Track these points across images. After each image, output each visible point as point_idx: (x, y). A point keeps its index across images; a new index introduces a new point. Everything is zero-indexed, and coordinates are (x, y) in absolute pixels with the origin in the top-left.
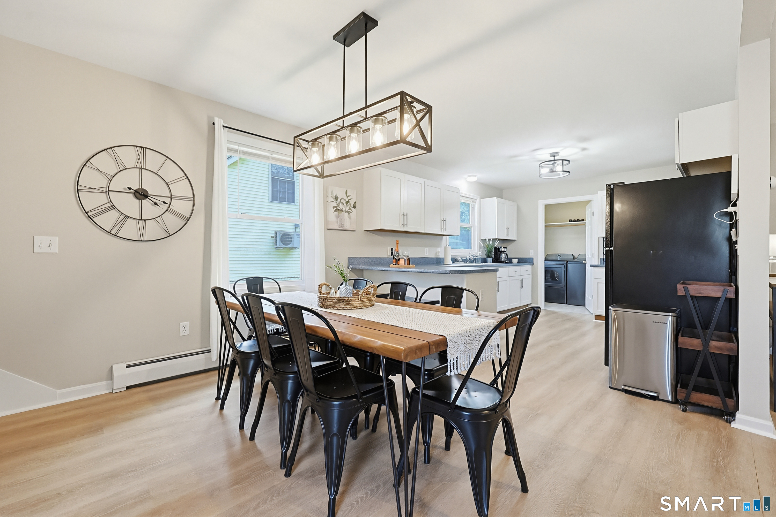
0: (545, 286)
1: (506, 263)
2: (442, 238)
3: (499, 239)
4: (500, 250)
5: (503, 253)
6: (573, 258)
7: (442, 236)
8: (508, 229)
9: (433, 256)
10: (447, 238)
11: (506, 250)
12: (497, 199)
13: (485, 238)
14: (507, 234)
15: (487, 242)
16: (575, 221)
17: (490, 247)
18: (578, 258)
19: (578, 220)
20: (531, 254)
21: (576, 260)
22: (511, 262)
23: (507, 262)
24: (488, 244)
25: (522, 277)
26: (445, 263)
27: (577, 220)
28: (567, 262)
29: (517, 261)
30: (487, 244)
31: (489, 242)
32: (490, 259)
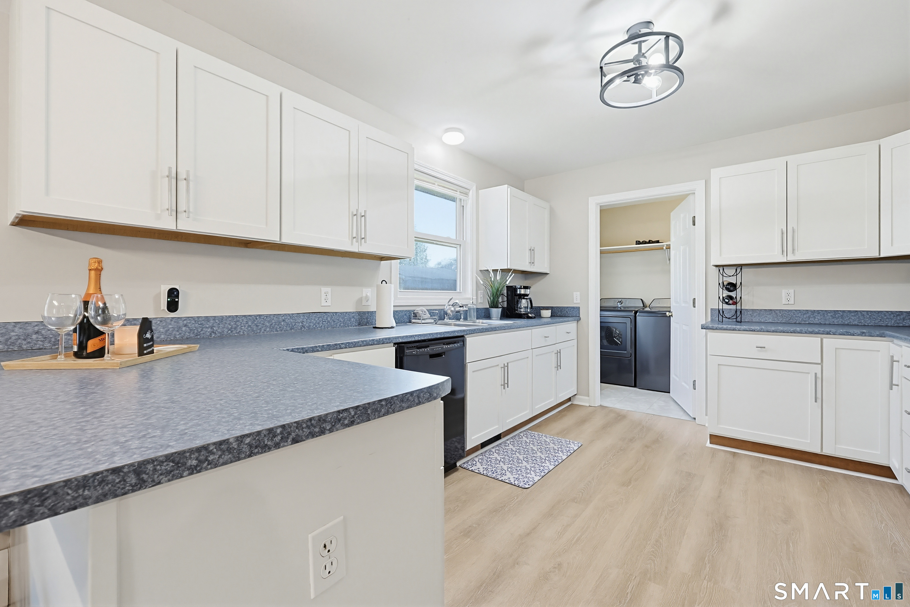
0: (601, 355)
1: (529, 318)
2: (380, 264)
3: (515, 271)
4: (518, 292)
5: (524, 298)
6: (644, 306)
7: (380, 261)
8: (532, 250)
9: (349, 307)
10: (391, 264)
11: (528, 291)
12: (509, 189)
13: (487, 269)
14: (530, 262)
15: (491, 276)
16: (645, 243)
17: (497, 285)
18: (650, 306)
19: (650, 242)
20: (575, 300)
21: (647, 309)
22: (538, 315)
23: (530, 315)
24: (493, 280)
25: (558, 347)
26: (377, 326)
27: (648, 241)
28: (636, 312)
29: (550, 313)
30: (491, 280)
31: (495, 276)
32: (496, 312)
